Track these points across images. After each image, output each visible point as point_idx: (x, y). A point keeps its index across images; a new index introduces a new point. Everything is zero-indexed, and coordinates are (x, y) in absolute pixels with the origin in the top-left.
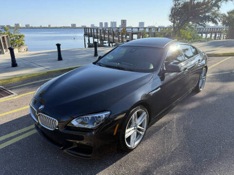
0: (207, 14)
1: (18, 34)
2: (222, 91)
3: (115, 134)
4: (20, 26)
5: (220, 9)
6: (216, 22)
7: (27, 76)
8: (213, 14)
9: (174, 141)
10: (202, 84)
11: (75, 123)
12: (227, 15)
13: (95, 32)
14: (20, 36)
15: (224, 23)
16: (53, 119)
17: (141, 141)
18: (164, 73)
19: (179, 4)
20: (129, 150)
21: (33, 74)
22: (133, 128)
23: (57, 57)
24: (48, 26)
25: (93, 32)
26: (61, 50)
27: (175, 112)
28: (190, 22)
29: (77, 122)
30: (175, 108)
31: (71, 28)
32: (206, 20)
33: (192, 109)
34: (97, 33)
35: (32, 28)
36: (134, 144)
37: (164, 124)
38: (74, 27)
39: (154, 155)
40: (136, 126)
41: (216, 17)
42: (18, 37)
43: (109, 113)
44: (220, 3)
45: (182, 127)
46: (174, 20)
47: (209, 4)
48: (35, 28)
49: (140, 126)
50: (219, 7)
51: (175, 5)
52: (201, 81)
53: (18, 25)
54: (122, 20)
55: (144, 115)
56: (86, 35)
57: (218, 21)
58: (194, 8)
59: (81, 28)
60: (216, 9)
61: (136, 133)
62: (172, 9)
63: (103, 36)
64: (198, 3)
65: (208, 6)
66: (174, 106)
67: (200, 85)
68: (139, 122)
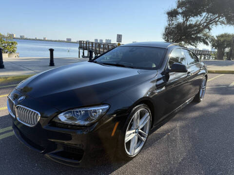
0: (199, 35)
1: (10, 41)
2: (222, 103)
3: (113, 134)
4: (15, 36)
5: (211, 31)
6: (206, 44)
7: (13, 77)
8: (205, 35)
9: (181, 150)
10: (202, 94)
11: (63, 118)
12: (216, 38)
13: (90, 45)
14: (12, 43)
15: (213, 46)
16: (34, 111)
17: (142, 149)
18: (169, 73)
19: (173, 24)
20: (128, 159)
21: (20, 76)
22: (134, 131)
23: (49, 62)
24: (43, 39)
25: (88, 45)
26: (54, 57)
27: (177, 120)
28: (183, 42)
29: (65, 117)
30: (177, 116)
31: (66, 42)
32: (197, 41)
33: (196, 118)
34: (92, 46)
35: (26, 39)
36: (134, 151)
37: (167, 131)
38: (69, 41)
39: (158, 166)
40: (137, 129)
41: (207, 38)
42: (11, 44)
43: (107, 107)
44: (211, 25)
45: (187, 135)
46: (168, 39)
47: (201, 26)
48: (30, 39)
49: (142, 129)
50: (210, 29)
51: (169, 25)
52: (201, 90)
53: (13, 35)
54: (117, 35)
55: (147, 117)
56: (80, 48)
57: (209, 42)
58: (186, 29)
59: (76, 43)
60: (207, 30)
61: (137, 138)
62: (166, 29)
63: (98, 49)
64: (190, 25)
65: (199, 28)
66: (176, 113)
67: (200, 95)
68: (140, 124)
